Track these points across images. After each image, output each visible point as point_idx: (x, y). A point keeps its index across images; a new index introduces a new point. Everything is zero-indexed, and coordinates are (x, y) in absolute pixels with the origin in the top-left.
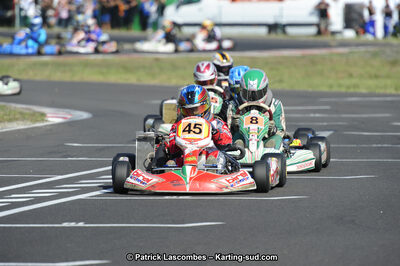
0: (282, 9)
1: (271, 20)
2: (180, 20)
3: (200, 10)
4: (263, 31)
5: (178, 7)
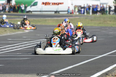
0: (58, 7)
1: (55, 10)
2: (31, 10)
3: (37, 7)
4: (53, 13)
5: (31, 7)
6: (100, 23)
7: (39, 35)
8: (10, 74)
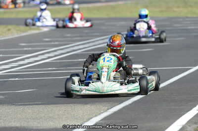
6: (162, 11)
7: (69, 35)
8: (57, 105)
